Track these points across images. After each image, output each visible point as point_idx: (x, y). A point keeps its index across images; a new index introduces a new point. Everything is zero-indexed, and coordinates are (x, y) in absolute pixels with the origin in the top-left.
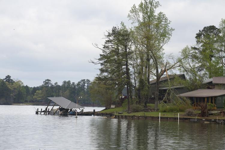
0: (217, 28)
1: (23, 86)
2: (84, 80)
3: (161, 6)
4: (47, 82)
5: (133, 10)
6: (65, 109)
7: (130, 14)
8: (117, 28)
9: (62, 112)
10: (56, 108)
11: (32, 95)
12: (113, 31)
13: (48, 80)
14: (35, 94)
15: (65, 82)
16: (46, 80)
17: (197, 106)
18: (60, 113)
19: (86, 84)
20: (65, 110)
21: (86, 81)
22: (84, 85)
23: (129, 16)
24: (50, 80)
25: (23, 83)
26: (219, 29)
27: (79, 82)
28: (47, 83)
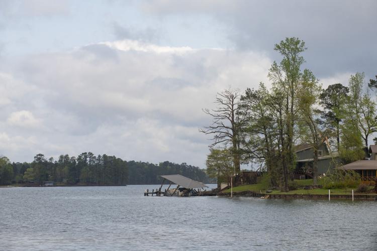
0: (344, 87)
1: (9, 164)
2: (86, 153)
3: (305, 62)
4: (39, 157)
5: (273, 68)
6: (186, 189)
7: (271, 73)
8: (252, 90)
9: (182, 192)
10: (173, 187)
11: (22, 175)
12: (247, 93)
13: (39, 155)
14: (25, 173)
15: (61, 157)
16: (37, 155)
17: (365, 180)
18: (180, 193)
19: (88, 159)
20: (186, 191)
21: (87, 154)
22: (86, 160)
23: (269, 75)
24: (43, 155)
25: (8, 160)
26: (346, 88)
27: (80, 157)
28: (40, 159)
